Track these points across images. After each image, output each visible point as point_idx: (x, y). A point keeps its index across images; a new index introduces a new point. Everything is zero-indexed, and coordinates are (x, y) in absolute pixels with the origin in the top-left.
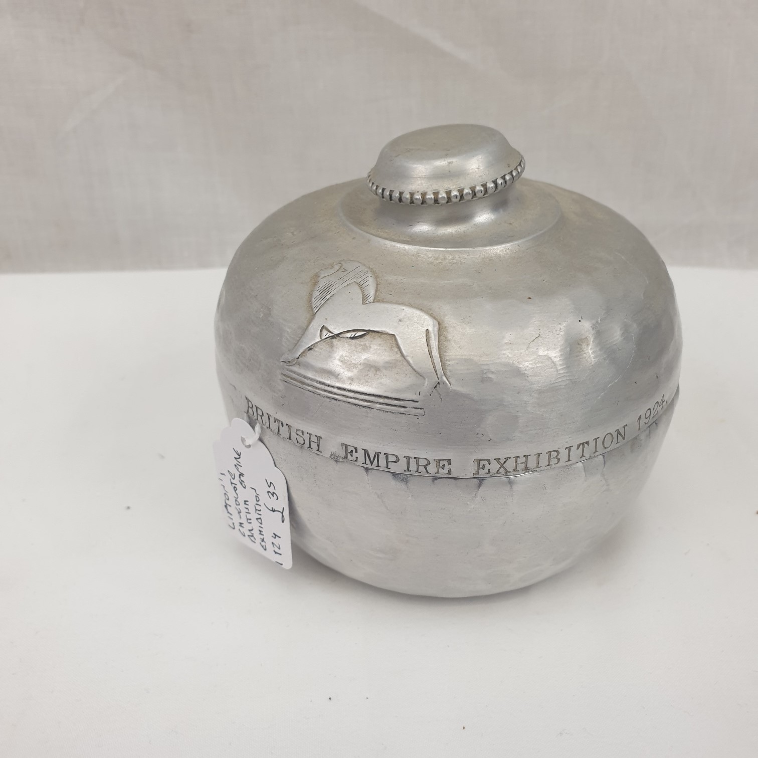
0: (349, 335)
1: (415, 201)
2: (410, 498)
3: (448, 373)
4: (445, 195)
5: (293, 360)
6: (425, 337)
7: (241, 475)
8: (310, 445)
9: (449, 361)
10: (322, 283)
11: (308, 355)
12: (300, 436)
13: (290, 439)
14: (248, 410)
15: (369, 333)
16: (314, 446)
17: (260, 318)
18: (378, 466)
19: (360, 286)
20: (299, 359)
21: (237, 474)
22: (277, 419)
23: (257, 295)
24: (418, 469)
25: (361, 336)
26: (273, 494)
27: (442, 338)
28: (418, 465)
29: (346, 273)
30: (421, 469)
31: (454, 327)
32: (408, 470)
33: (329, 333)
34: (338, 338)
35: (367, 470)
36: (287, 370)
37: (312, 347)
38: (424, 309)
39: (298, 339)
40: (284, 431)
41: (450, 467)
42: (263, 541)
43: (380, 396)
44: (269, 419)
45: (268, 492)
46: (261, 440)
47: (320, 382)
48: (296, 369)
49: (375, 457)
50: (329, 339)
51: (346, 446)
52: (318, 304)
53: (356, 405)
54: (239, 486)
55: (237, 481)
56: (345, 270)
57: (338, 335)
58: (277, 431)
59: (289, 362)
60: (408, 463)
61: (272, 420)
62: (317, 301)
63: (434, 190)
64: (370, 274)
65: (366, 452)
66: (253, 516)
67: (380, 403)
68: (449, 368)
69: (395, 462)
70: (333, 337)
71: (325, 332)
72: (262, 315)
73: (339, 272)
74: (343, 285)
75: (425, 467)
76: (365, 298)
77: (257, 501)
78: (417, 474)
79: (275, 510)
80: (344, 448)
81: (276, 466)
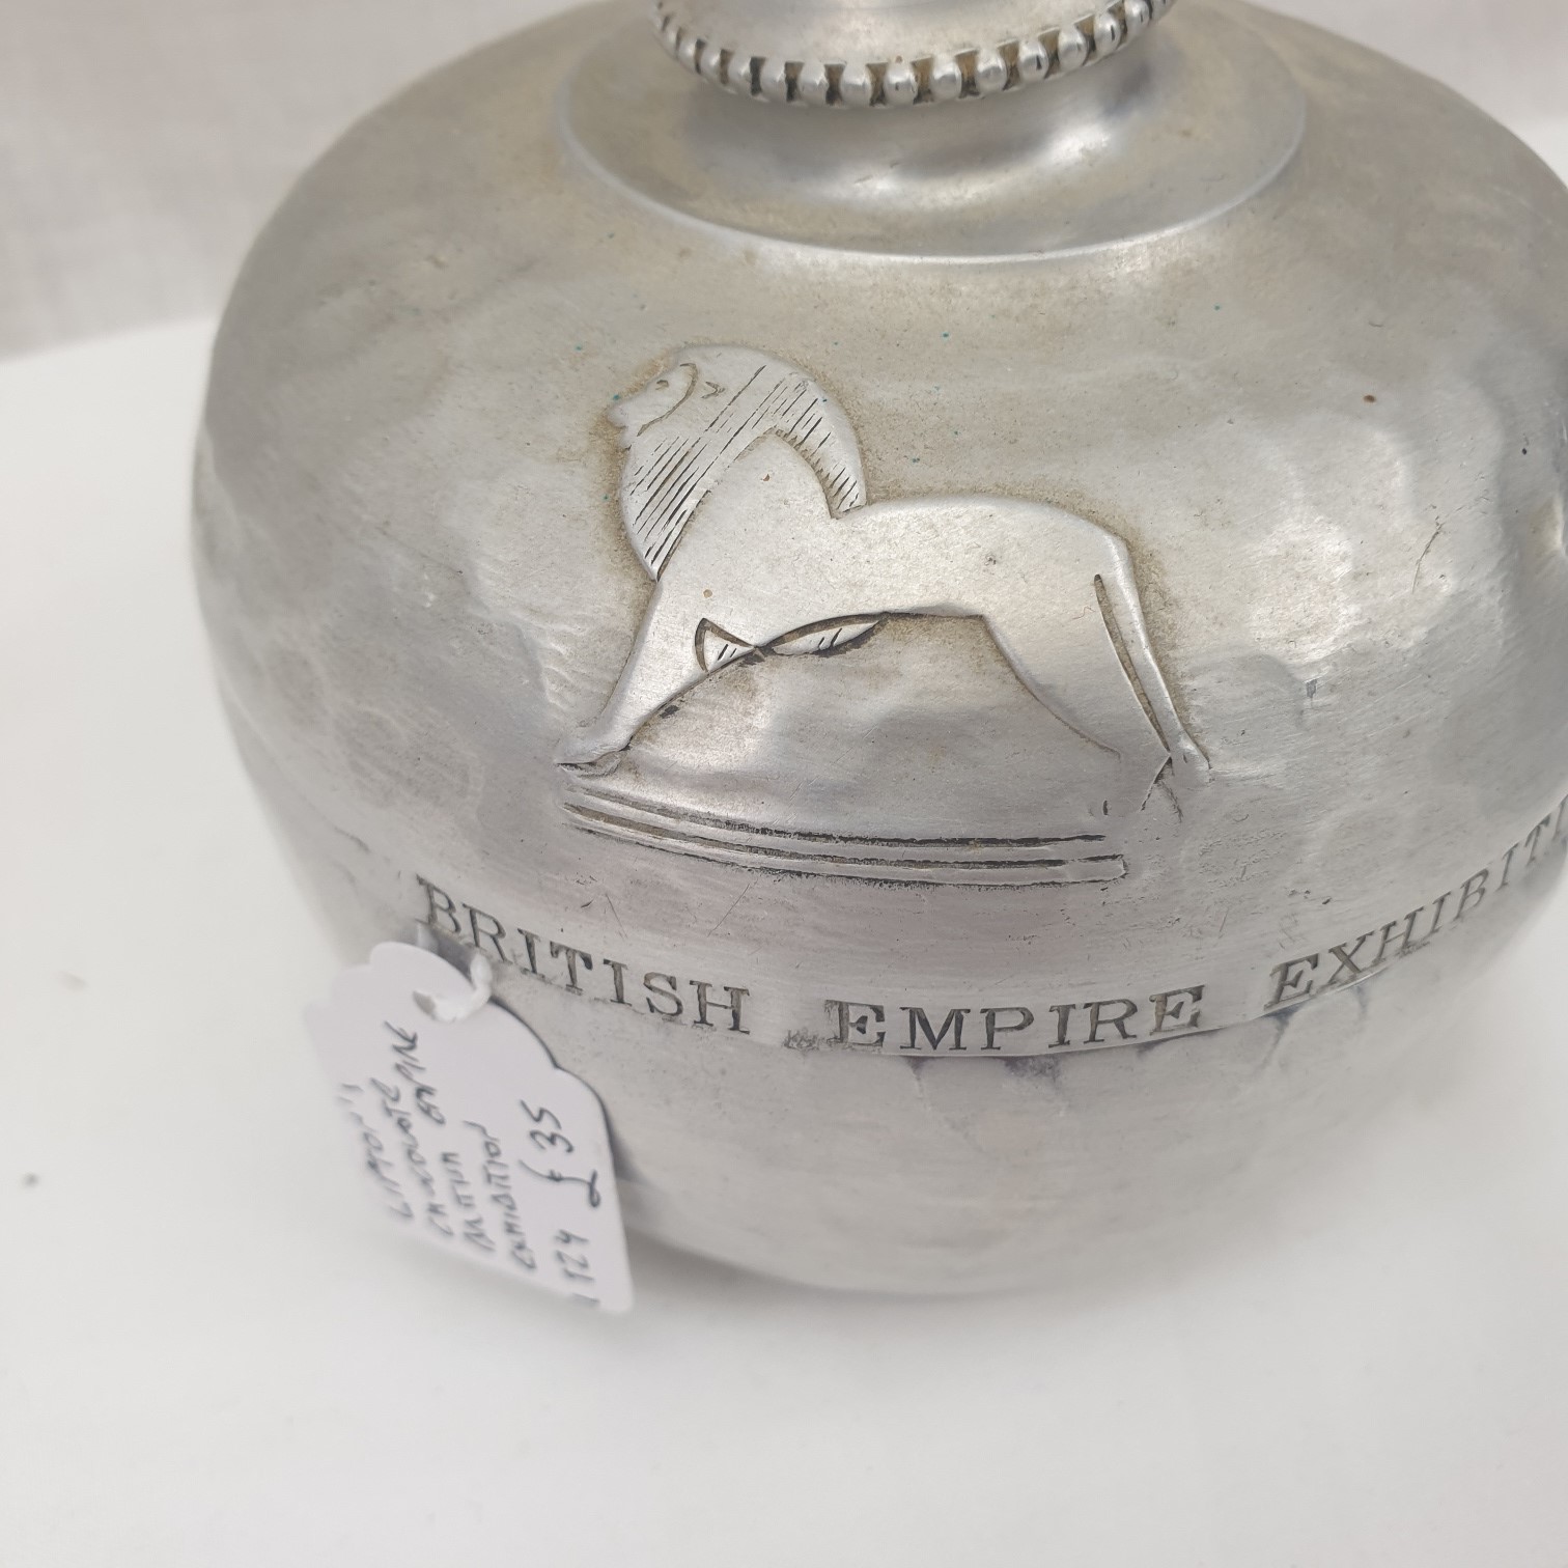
0: (811, 641)
1: (890, 93)
2: (1062, 1114)
3: (1196, 721)
4: (998, 62)
5: (609, 755)
6: (1096, 607)
7: (420, 1091)
8: (702, 1014)
9: (1192, 677)
10: (645, 454)
11: (662, 735)
12: (662, 993)
13: (620, 1000)
14: (432, 918)
15: (882, 624)
16: (720, 1017)
17: (423, 608)
18: (958, 1046)
19: (797, 445)
20: (630, 753)
21: (407, 1091)
22: (561, 947)
23: (387, 523)
24: (1093, 1034)
25: (857, 641)
26: (552, 1139)
27: (1151, 596)
28: (1096, 1022)
29: (723, 400)
30: (1108, 1031)
31: (1180, 549)
32: (1062, 1041)
33: (732, 647)
34: (769, 659)
35: (917, 1062)
36: (589, 791)
37: (675, 703)
38: (1057, 498)
39: (609, 678)
40: (597, 981)
41: (1200, 1005)
42: (521, 1247)
43: (964, 842)
44: (530, 946)
45: (533, 1134)
46: (495, 1001)
47: (728, 823)
48: (621, 785)
49: (947, 1025)
50: (730, 667)
51: (842, 1007)
52: (657, 538)
53: (876, 880)
54: (418, 1122)
55: (407, 1103)
56: (717, 390)
57: (769, 648)
58: (569, 981)
59: (592, 764)
60: (1063, 1025)
61: (542, 950)
62: (649, 525)
63: (957, 47)
64: (813, 392)
65: (917, 1017)
66: (479, 1191)
67: (966, 864)
68: (1194, 703)
69: (1020, 1028)
70: (750, 658)
71: (713, 646)
72: (432, 597)
73: (696, 399)
74: (733, 450)
75: (1119, 1023)
76: (832, 492)
77: (492, 1155)
78: (1092, 1046)
79: (564, 1175)
80: (835, 1014)
81: (556, 1065)
